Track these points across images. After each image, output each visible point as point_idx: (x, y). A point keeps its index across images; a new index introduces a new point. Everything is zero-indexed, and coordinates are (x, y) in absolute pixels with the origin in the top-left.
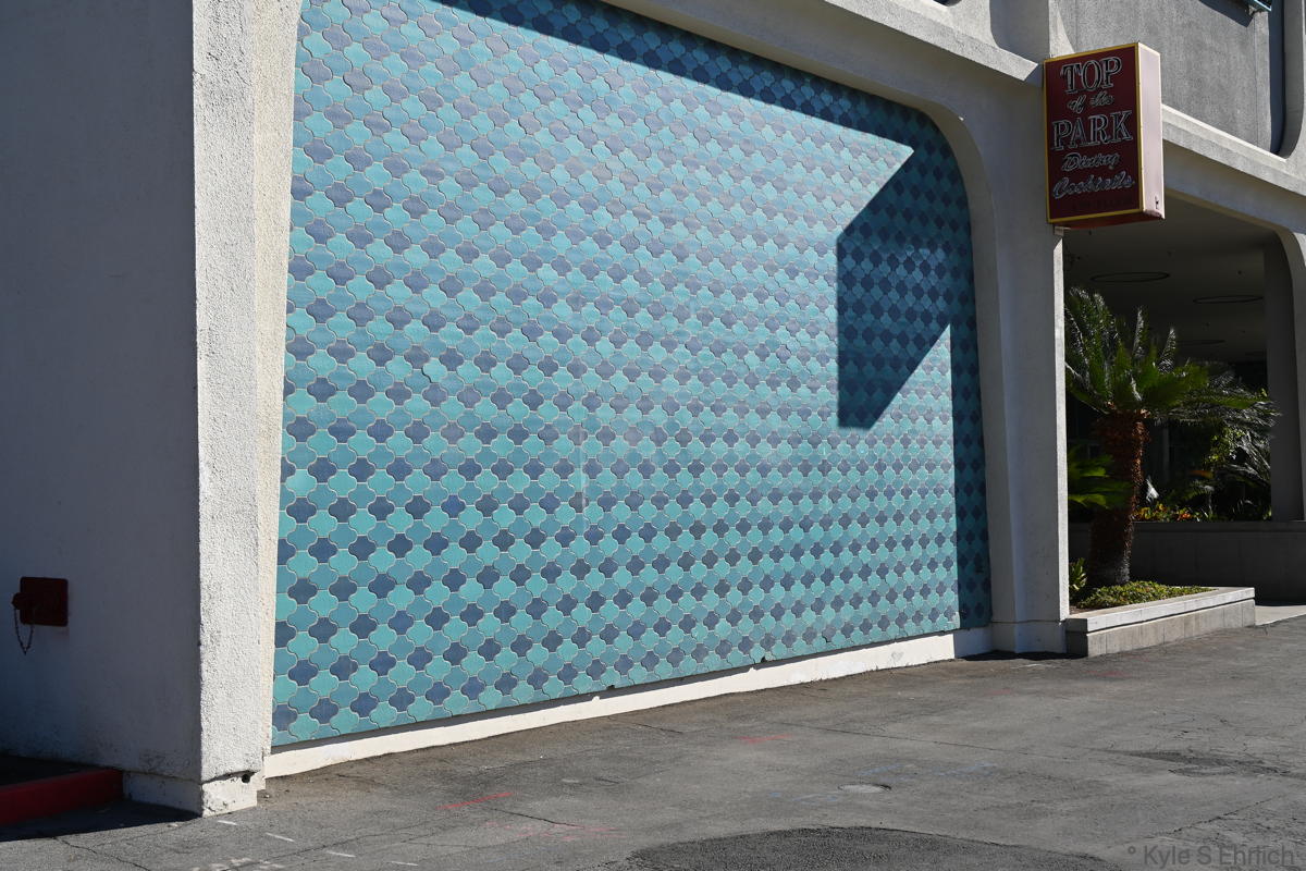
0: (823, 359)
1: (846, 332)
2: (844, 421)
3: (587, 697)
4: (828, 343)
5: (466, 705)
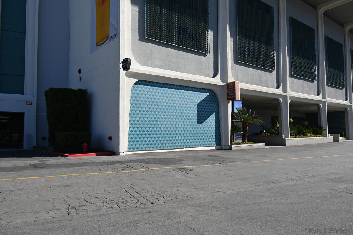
0: (195, 117)
1: (198, 114)
2: (198, 123)
4: (196, 115)
5: (148, 149)
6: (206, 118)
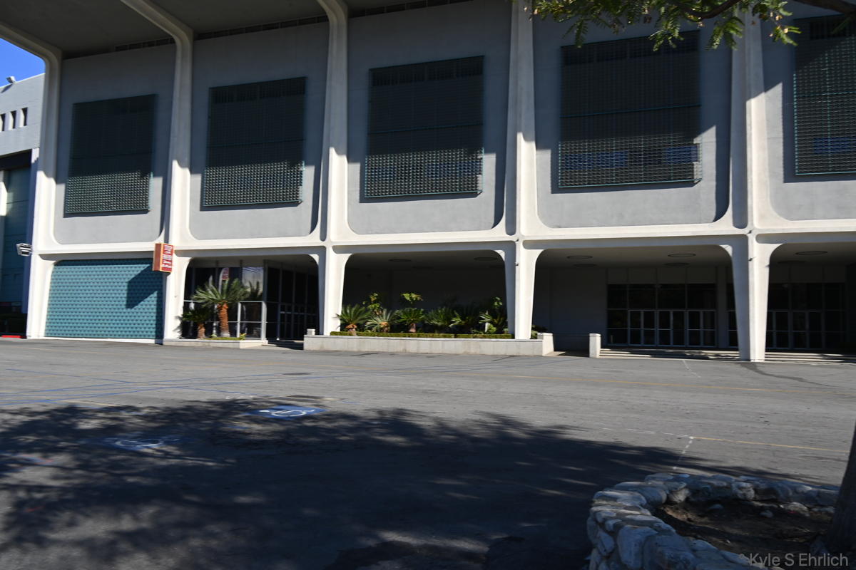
5: (66, 336)
6: (142, 299)
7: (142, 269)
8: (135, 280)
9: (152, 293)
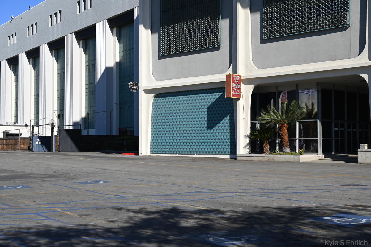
3: (177, 154)
6: (219, 121)
7: (217, 97)
8: (212, 106)
9: (226, 116)
